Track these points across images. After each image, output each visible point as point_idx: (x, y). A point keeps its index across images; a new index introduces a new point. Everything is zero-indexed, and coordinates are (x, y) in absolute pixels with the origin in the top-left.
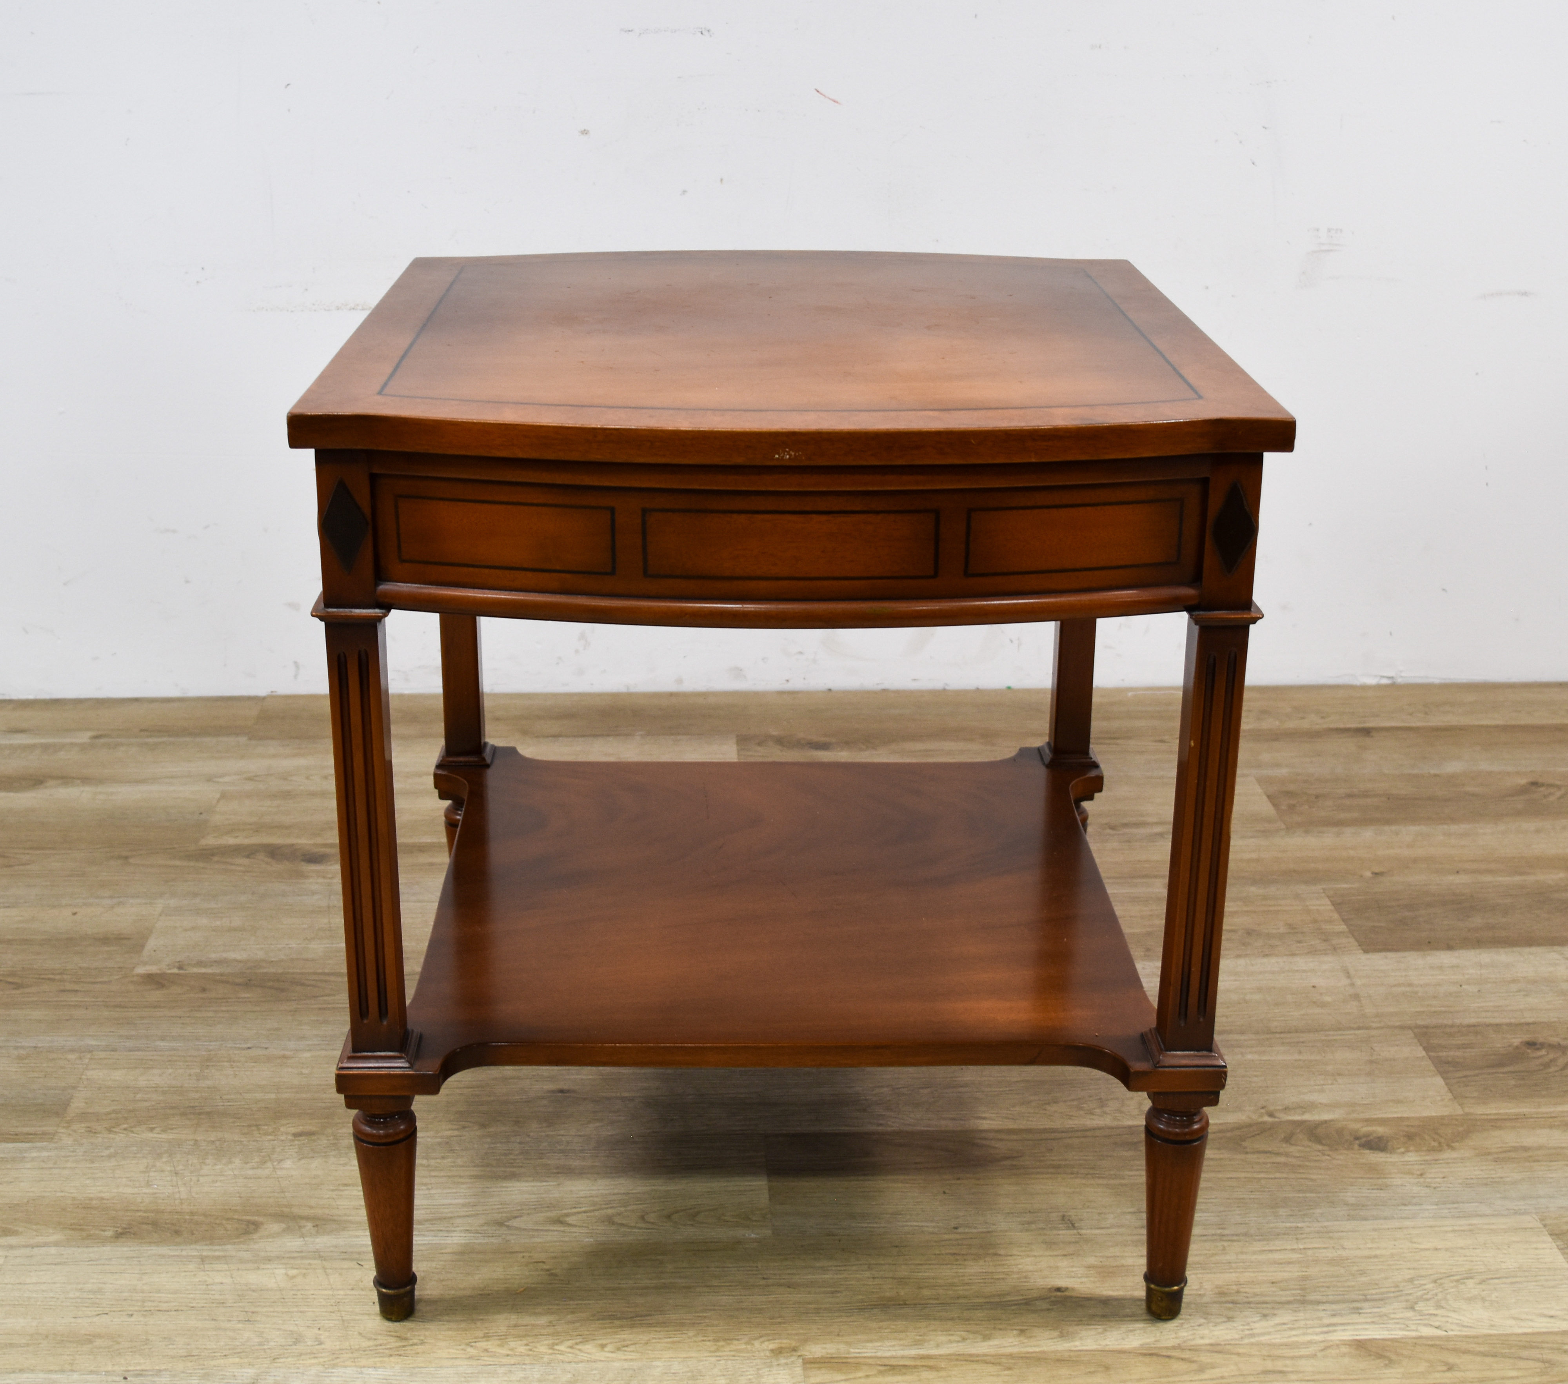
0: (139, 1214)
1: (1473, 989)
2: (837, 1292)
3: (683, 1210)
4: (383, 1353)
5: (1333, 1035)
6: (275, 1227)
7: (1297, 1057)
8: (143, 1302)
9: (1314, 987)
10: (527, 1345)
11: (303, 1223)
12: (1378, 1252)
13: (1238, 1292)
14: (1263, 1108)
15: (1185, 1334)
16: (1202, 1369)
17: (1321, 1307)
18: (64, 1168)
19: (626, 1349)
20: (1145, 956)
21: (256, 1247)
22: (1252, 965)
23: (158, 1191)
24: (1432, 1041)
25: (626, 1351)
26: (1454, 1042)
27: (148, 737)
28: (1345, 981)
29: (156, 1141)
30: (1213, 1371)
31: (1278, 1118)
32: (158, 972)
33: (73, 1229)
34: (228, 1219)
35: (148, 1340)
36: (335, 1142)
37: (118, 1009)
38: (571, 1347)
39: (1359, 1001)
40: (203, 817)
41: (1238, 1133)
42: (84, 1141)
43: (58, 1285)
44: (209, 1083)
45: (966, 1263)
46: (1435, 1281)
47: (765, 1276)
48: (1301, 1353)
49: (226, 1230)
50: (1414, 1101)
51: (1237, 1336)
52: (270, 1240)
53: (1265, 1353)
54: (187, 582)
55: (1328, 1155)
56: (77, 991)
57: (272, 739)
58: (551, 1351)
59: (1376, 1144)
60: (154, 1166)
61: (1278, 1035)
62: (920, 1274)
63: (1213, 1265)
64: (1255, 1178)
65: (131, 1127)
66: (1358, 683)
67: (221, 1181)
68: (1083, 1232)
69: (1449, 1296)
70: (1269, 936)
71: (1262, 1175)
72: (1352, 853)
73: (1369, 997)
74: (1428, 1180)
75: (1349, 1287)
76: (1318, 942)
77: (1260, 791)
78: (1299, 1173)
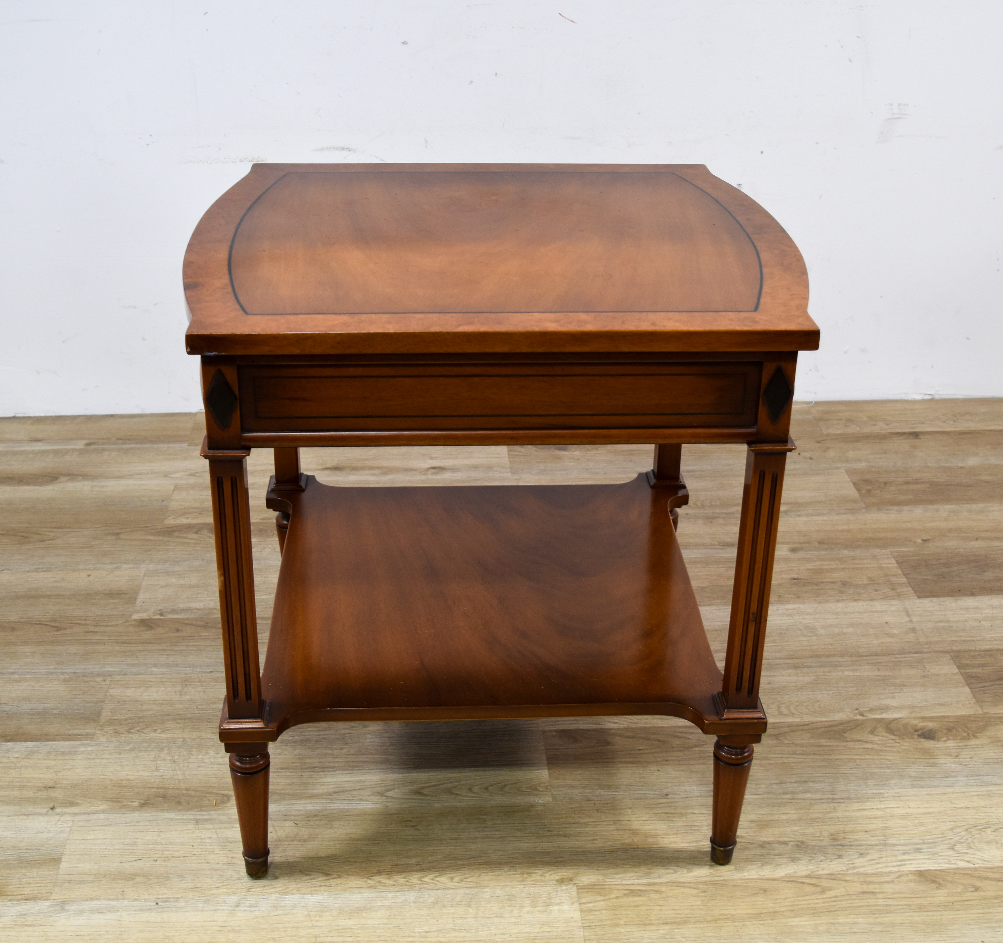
0: (154, 790)
1: (987, 624)
2: (595, 840)
3: (495, 784)
4: (315, 884)
5: (899, 658)
7: (877, 673)
8: (163, 851)
9: (887, 623)
10: (405, 878)
12: (931, 810)
13: (844, 838)
14: (857, 709)
15: (812, 867)
16: (823, 891)
17: (897, 848)
18: (102, 759)
19: (466, 880)
20: (778, 601)
21: (229, 812)
22: (847, 607)
23: (164, 774)
24: (962, 662)
25: (466, 881)
26: (977, 662)
27: (123, 444)
28: (906, 619)
29: (159, 739)
30: (830, 892)
31: (866, 716)
32: (148, 618)
33: (113, 801)
34: (210, 793)
35: (168, 877)
37: (125, 645)
38: (432, 879)
39: (915, 633)
40: (164, 503)
41: (841, 727)
42: (113, 739)
43: (108, 840)
44: (188, 697)
45: (675, 819)
46: (967, 830)
47: (550, 830)
48: (885, 880)
49: (209, 800)
50: (951, 704)
51: (844, 869)
53: (862, 879)
54: (144, 340)
55: (899, 743)
56: (96, 632)
58: (420, 882)
59: (928, 735)
60: (159, 756)
61: (865, 658)
62: (646, 827)
63: (828, 820)
64: (852, 759)
65: (142, 729)
66: (910, 399)
67: (203, 766)
69: (975, 841)
70: (857, 586)
71: (857, 757)
72: (909, 525)
73: (922, 630)
74: (961, 760)
75: (913, 834)
76: (888, 590)
77: (848, 479)
78: (880, 755)
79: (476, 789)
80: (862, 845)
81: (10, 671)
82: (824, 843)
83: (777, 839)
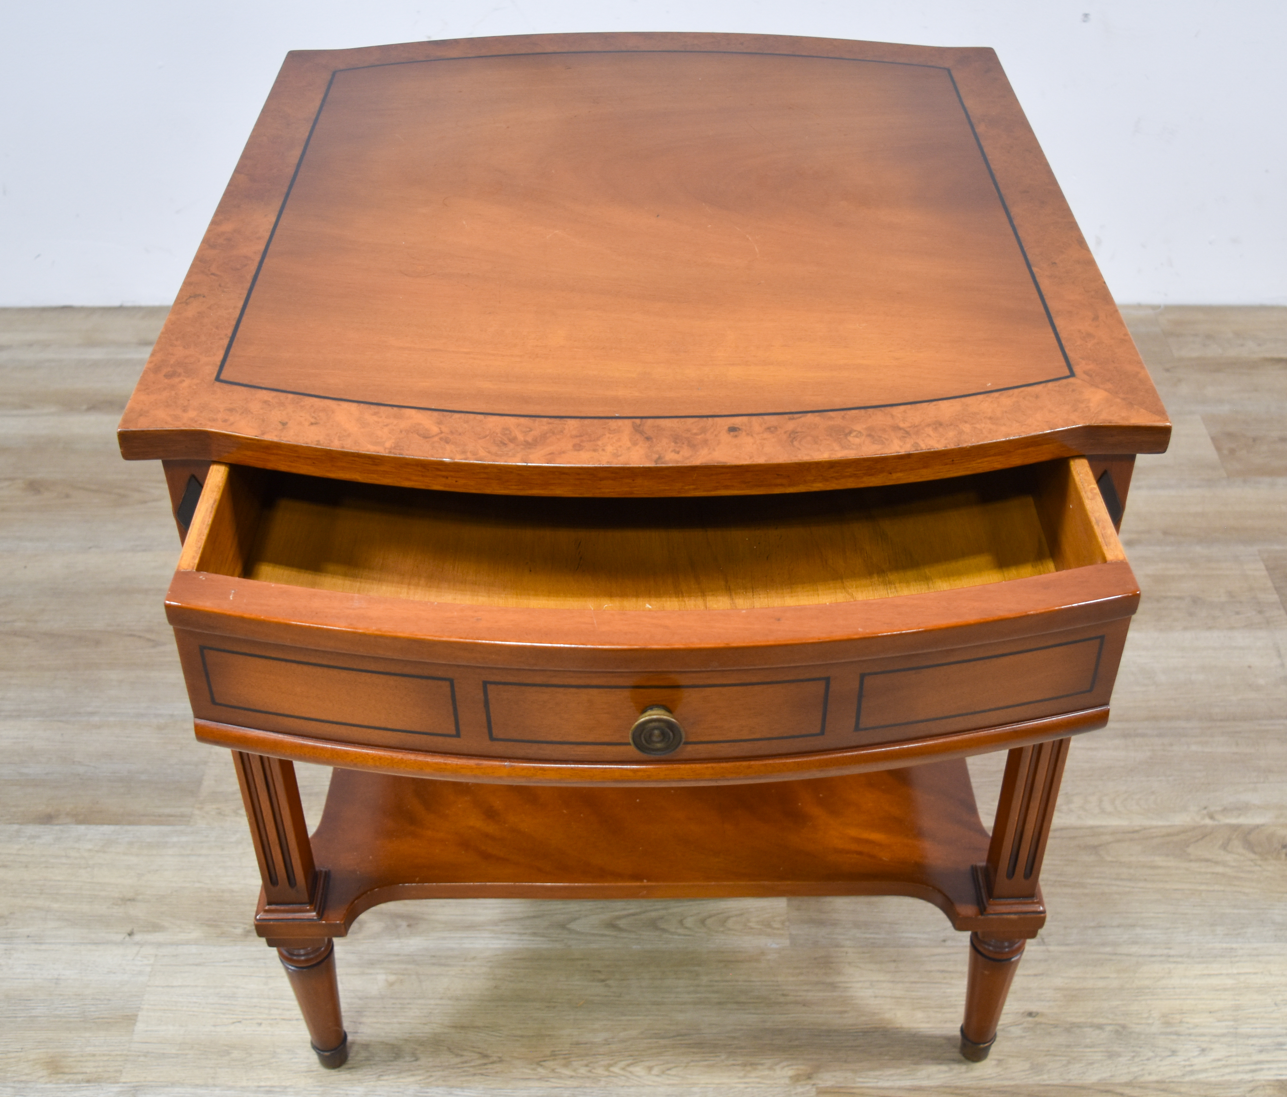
2: (845, 1012)
3: (715, 915)
4: (467, 1071)
5: (1265, 725)
6: (376, 927)
7: (1234, 749)
8: (269, 1009)
9: (1250, 667)
10: (587, 1066)
11: (399, 921)
13: (1181, 1022)
14: (1205, 808)
15: (1136, 1069)
17: (1251, 1042)
18: (200, 855)
19: (669, 1072)
22: (1197, 639)
25: (669, 1075)
28: (1277, 661)
31: (1218, 820)
33: (209, 926)
35: (275, 1052)
38: (623, 1069)
42: (216, 824)
43: (200, 989)
48: (1233, 1094)
51: (1179, 1073)
52: (372, 941)
53: (1202, 1092)
55: (1260, 866)
58: (606, 1073)
61: (1218, 724)
62: (914, 993)
64: (1197, 891)
68: (1051, 948)
70: (1212, 605)
71: (1203, 887)
75: (1274, 1018)
76: (1254, 613)
77: (1205, 431)
78: (1235, 885)
79: (689, 922)
80: (1204, 1035)
81: (89, 709)
82: (1154, 1030)
83: (1089, 1020)
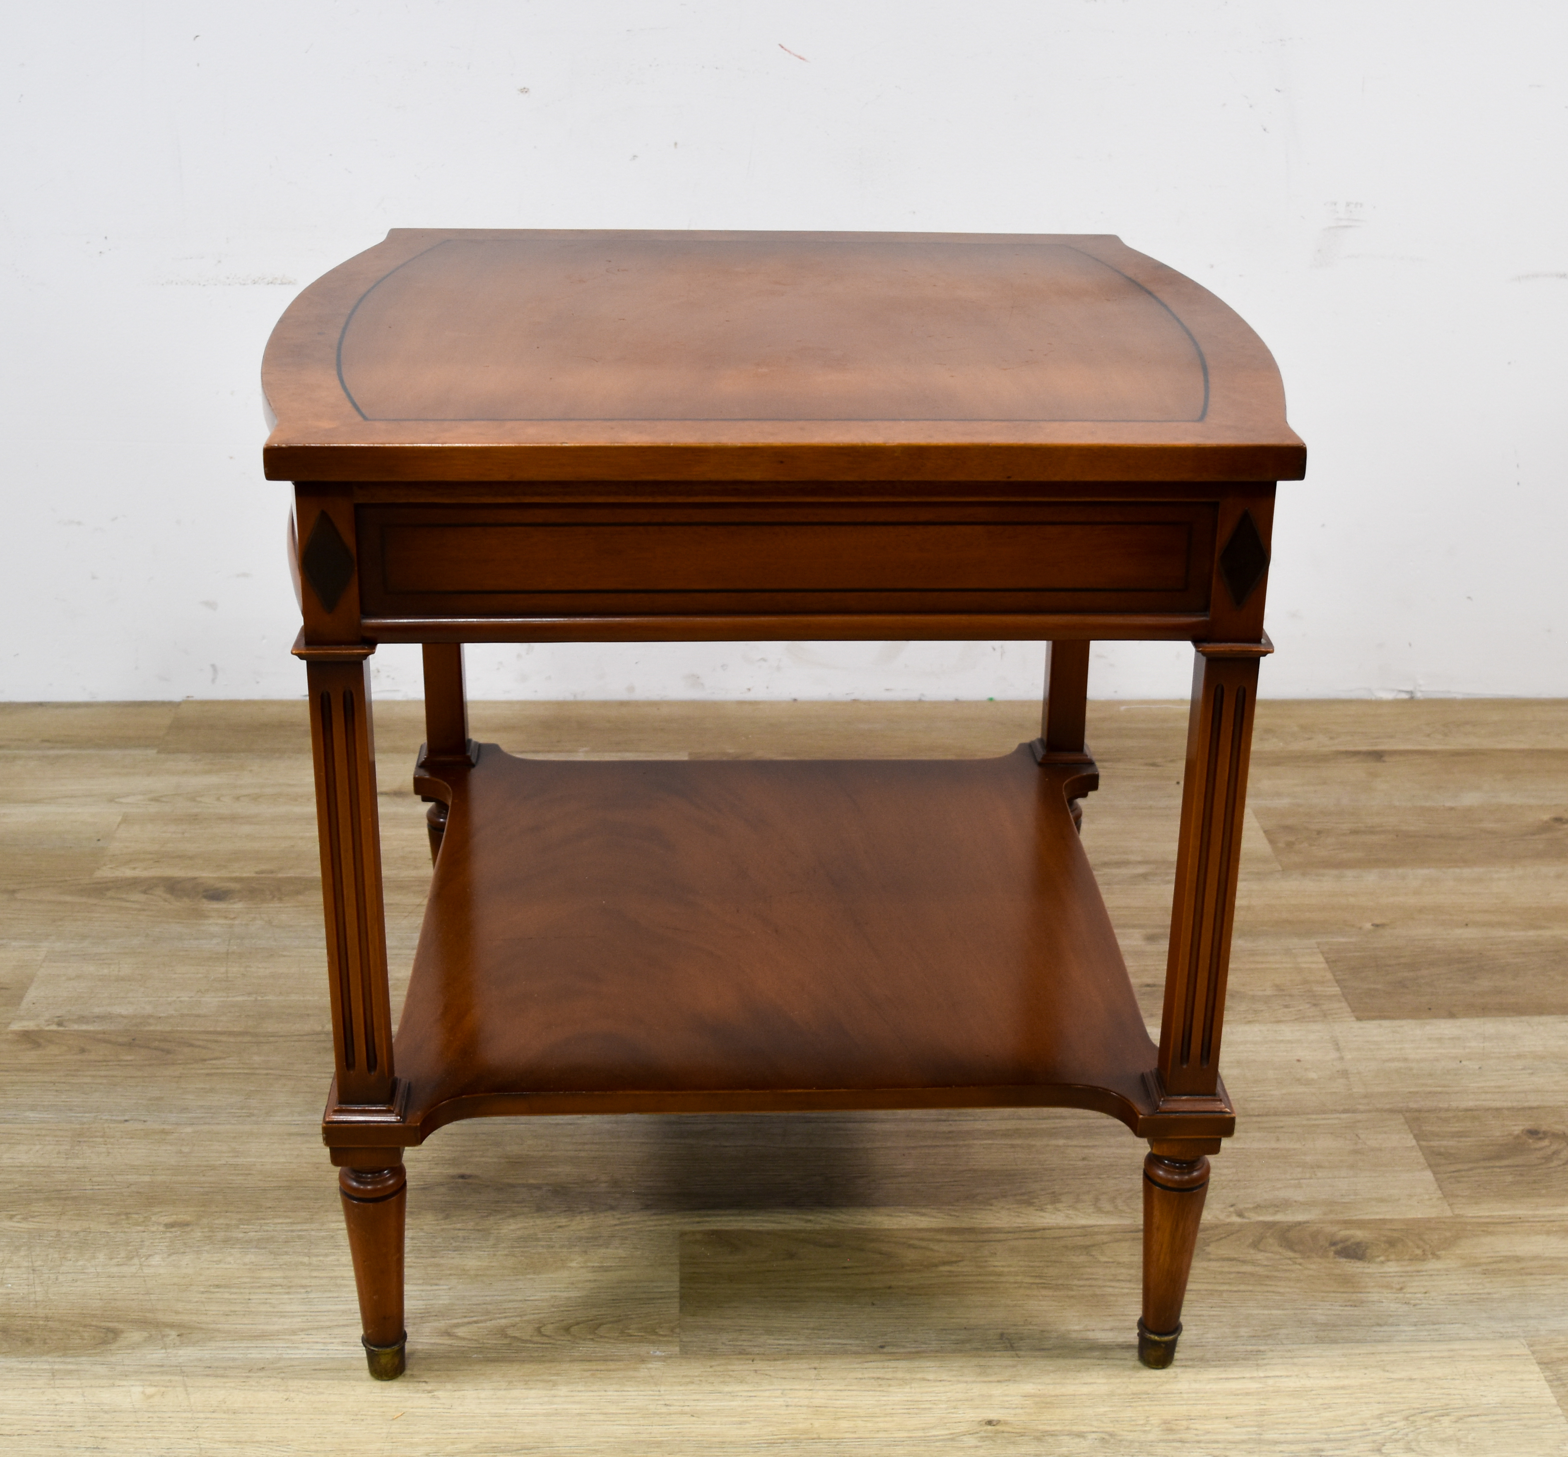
1: (1473, 1065)
2: (746, 1422)
3: (583, 1322)
5: (1315, 1120)
6: (137, 1336)
7: (1274, 1145)
9: (1299, 1061)
11: (167, 1331)
12: (1346, 1383)
13: (1188, 1429)
14: (1232, 1206)
21: (113, 1359)
22: (1233, 1033)
23: (13, 1292)
24: (1424, 1128)
26: (1449, 1129)
27: (50, 748)
28: (1334, 1055)
29: (16, 1231)
31: (1249, 1218)
32: (36, 1029)
34: (85, 1326)
36: (210, 1234)
39: (1347, 1078)
40: (100, 844)
44: (78, 1162)
45: (891, 1389)
46: (1406, 1419)
47: (667, 1403)
49: (83, 1339)
50: (1399, 1199)
52: (129, 1351)
54: (94, 578)
55: (1300, 1264)
57: (183, 752)
59: (1354, 1252)
60: (10, 1261)
61: (1254, 1119)
62: (838, 1402)
63: (1162, 1396)
64: (1216, 1291)
66: (1373, 698)
67: (81, 1279)
68: (1022, 1353)
69: (1421, 1437)
70: (1253, 998)
71: (1225, 1287)
72: (1352, 900)
73: (1359, 1073)
74: (1408, 1296)
75: (1311, 1424)
76: (1307, 1006)
77: (1257, 825)
78: (1266, 1285)
79: (549, 1329)
80: (1217, 1442)
82: (1151, 1437)
83: (1067, 1428)
